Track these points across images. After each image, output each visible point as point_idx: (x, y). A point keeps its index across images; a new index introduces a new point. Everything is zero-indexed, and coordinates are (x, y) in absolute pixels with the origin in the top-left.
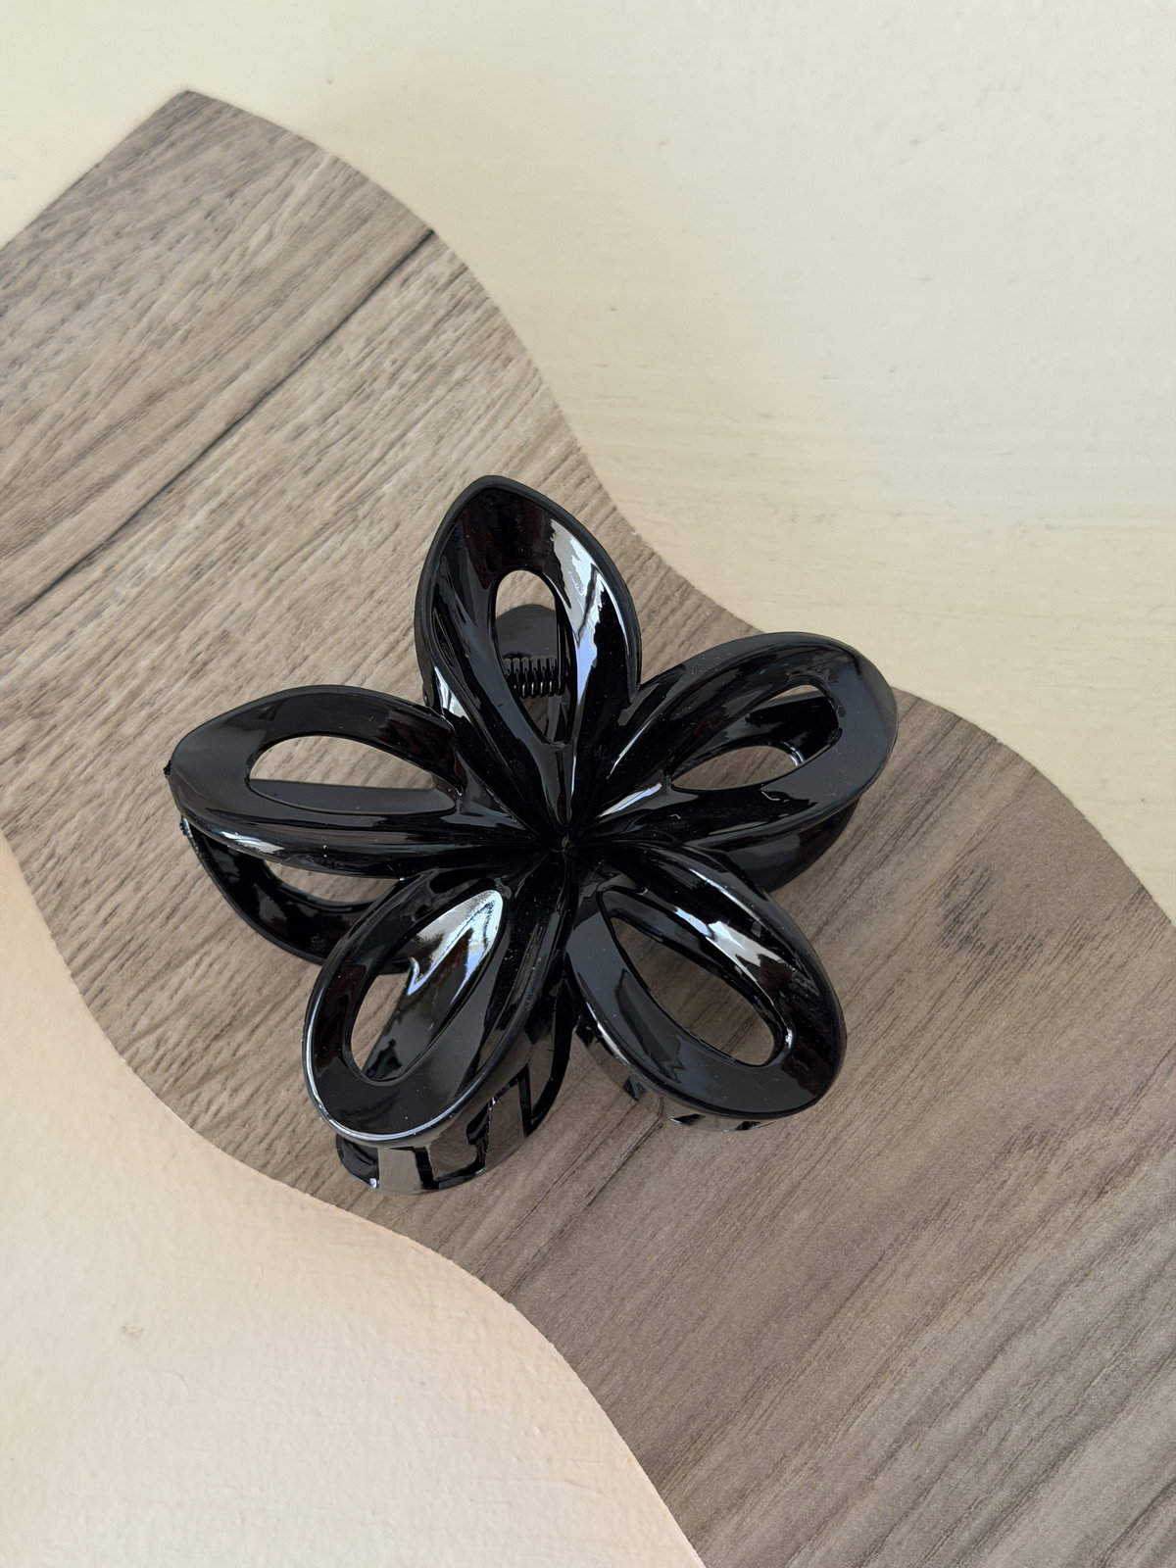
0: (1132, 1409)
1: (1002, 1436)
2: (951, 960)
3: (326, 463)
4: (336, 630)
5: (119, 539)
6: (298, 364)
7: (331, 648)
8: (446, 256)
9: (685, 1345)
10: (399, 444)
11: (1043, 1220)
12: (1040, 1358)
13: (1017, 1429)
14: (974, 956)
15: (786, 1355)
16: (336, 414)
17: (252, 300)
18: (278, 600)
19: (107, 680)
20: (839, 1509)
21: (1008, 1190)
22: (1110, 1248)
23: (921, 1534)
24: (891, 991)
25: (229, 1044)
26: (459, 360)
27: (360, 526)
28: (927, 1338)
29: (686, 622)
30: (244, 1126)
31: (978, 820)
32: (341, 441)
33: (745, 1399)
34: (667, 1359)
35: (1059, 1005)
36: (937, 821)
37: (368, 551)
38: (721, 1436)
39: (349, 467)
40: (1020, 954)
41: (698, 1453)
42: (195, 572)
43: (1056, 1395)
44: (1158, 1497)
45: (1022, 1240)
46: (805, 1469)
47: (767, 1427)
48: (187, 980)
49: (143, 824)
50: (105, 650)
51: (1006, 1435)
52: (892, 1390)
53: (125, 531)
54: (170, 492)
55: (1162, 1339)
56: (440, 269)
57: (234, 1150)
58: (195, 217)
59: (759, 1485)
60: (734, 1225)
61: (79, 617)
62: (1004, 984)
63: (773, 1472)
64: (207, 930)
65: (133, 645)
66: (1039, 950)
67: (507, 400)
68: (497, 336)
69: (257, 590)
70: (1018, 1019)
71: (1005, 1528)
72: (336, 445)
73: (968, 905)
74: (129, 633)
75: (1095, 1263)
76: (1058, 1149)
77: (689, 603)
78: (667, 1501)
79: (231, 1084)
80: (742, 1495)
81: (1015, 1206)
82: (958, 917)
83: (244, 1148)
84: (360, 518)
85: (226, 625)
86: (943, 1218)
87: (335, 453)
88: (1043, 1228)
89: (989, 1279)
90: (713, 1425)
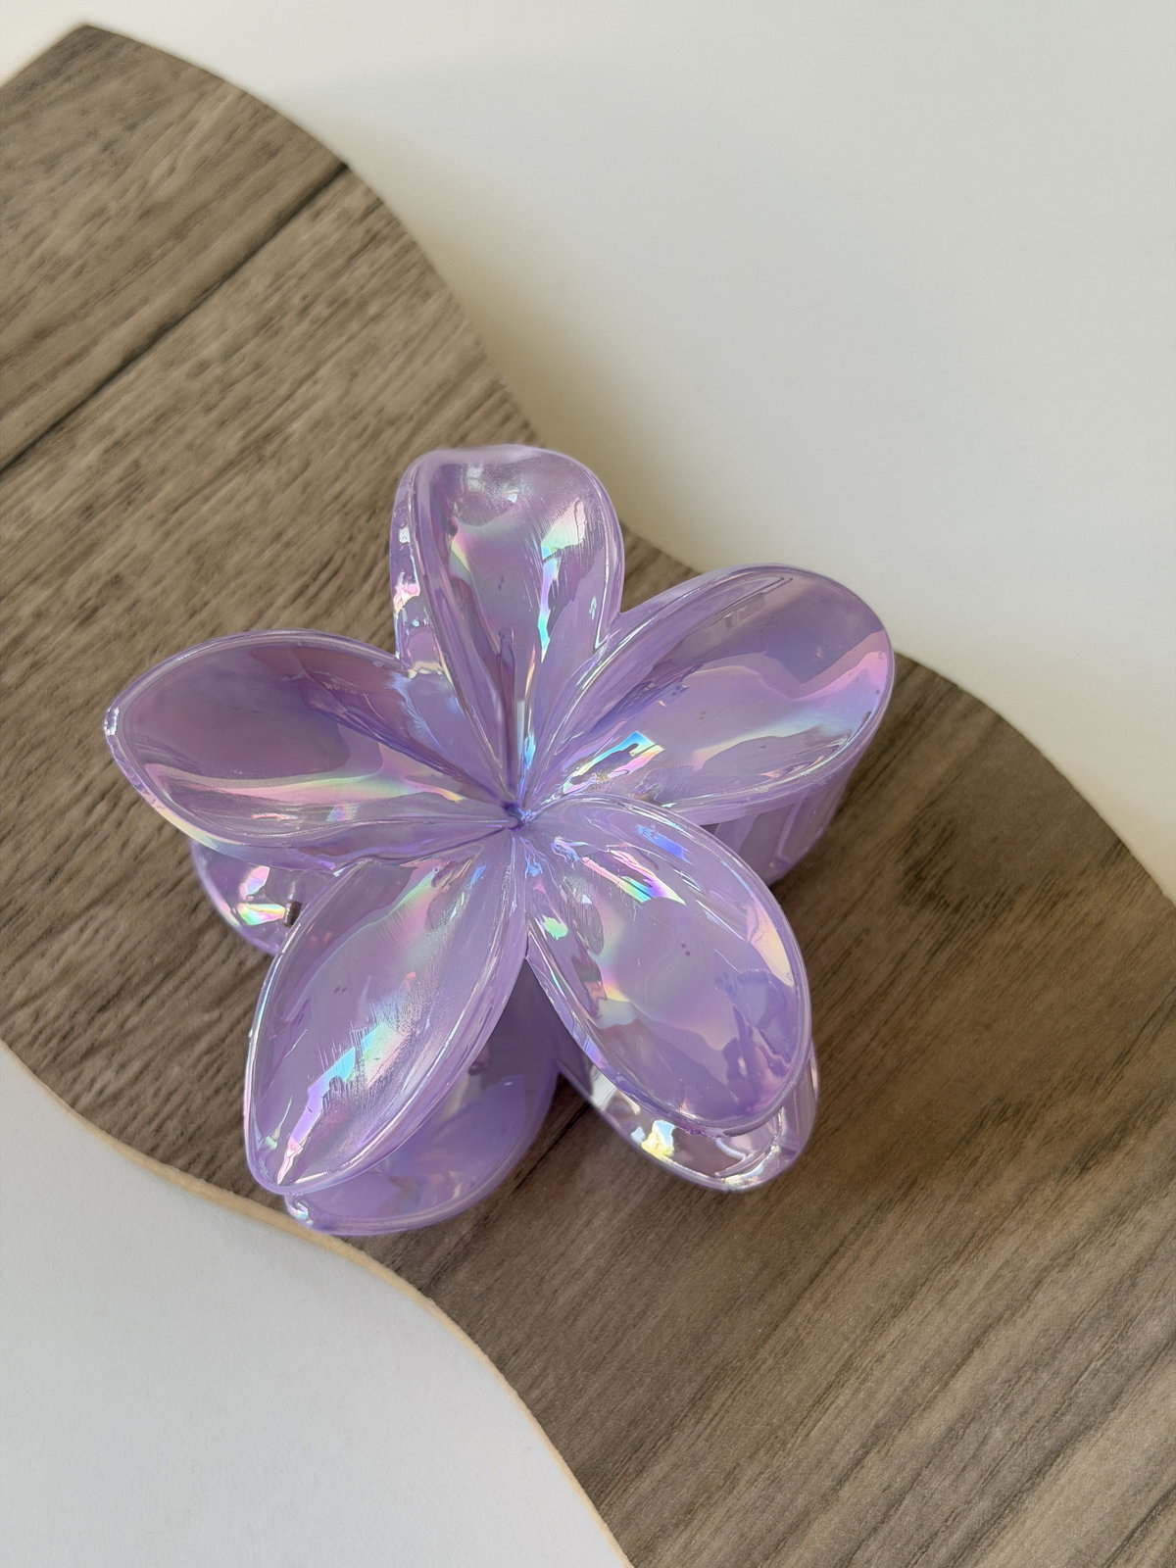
0: (1123, 1408)
1: (981, 1439)
2: (912, 920)
3: (230, 399)
4: (239, 574)
6: (202, 298)
7: (234, 593)
8: (359, 192)
9: (625, 1342)
10: (309, 383)
11: (1020, 1200)
12: (1021, 1353)
13: (998, 1433)
14: (938, 914)
15: (738, 1351)
16: (244, 350)
17: (153, 231)
18: (177, 542)
20: (800, 1525)
21: (981, 1167)
22: (1096, 1229)
23: (894, 1550)
24: (848, 953)
25: (116, 1016)
26: (374, 294)
27: (266, 466)
28: (894, 1331)
30: (132, 1106)
31: (939, 770)
32: (245, 380)
33: (693, 1402)
34: (605, 1358)
35: (1032, 967)
36: (894, 771)
37: (276, 492)
38: (667, 1444)
39: (254, 405)
40: (988, 912)
41: (641, 1462)
42: (87, 514)
43: (1039, 1393)
44: (1157, 1505)
45: (998, 1221)
46: (760, 1480)
47: (718, 1433)
48: (68, 946)
49: (24, 780)
51: (985, 1438)
52: (857, 1391)
54: (58, 432)
55: (1156, 1330)
56: (354, 202)
57: (120, 1133)
58: (92, 149)
59: (709, 1498)
60: (678, 1208)
62: (971, 944)
63: (725, 1483)
64: (93, 893)
65: (17, 590)
66: (1008, 908)
67: (426, 337)
68: (414, 272)
70: (987, 981)
71: (986, 1543)
72: (241, 382)
73: (930, 860)
75: (1080, 1246)
76: (1035, 1121)
78: (606, 1518)
79: (118, 1059)
80: (690, 1510)
81: (989, 1185)
82: (919, 873)
83: (131, 1129)
84: (267, 457)
85: (120, 568)
86: (909, 1198)
87: (240, 389)
88: (1021, 1208)
89: (962, 1265)
90: (657, 1432)
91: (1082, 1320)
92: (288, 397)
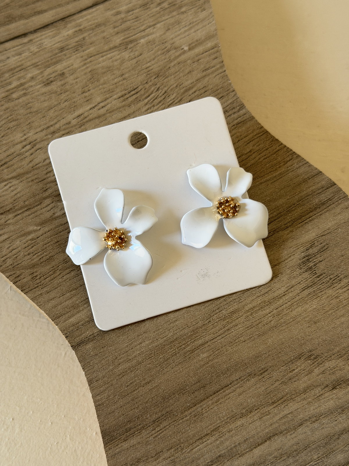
2: (300, 275)
3: (123, 26)
4: (104, 83)
5: (38, 31)
7: (100, 90)
9: (137, 391)
10: (152, 27)
11: (305, 391)
12: (285, 448)
14: (311, 276)
15: (178, 410)
16: (134, 11)
18: (87, 68)
19: (14, 77)
21: (294, 374)
22: (330, 412)
25: (5, 218)
26: (185, 5)
27: (127, 51)
28: (239, 423)
29: (238, 118)
31: (330, 224)
32: (131, 21)
33: (154, 422)
34: (128, 394)
35: (340, 306)
36: (312, 220)
37: (128, 60)
38: (138, 434)
39: (131, 30)
40: (331, 281)
41: (127, 437)
42: (61, 50)
45: (294, 396)
46: (169, 459)
47: (159, 437)
49: (6, 130)
50: (18, 67)
52: (217, 439)
53: (42, 29)
54: (63, 21)
59: (147, 459)
60: (175, 350)
61: (13, 53)
62: (319, 291)
63: (155, 456)
64: (14, 174)
65: (28, 68)
66: (339, 282)
67: (199, 23)
69: (81, 62)
70: (321, 306)
72: (129, 21)
73: (315, 256)
74: (29, 64)
75: (322, 417)
76: (321, 364)
77: (242, 112)
78: (107, 453)
81: (295, 381)
82: (308, 259)
84: (128, 48)
85: (65, 71)
86: (262, 376)
87: (128, 24)
88: (304, 394)
89: (274, 408)
90: (137, 428)
91: (313, 445)
92: (144, 30)
